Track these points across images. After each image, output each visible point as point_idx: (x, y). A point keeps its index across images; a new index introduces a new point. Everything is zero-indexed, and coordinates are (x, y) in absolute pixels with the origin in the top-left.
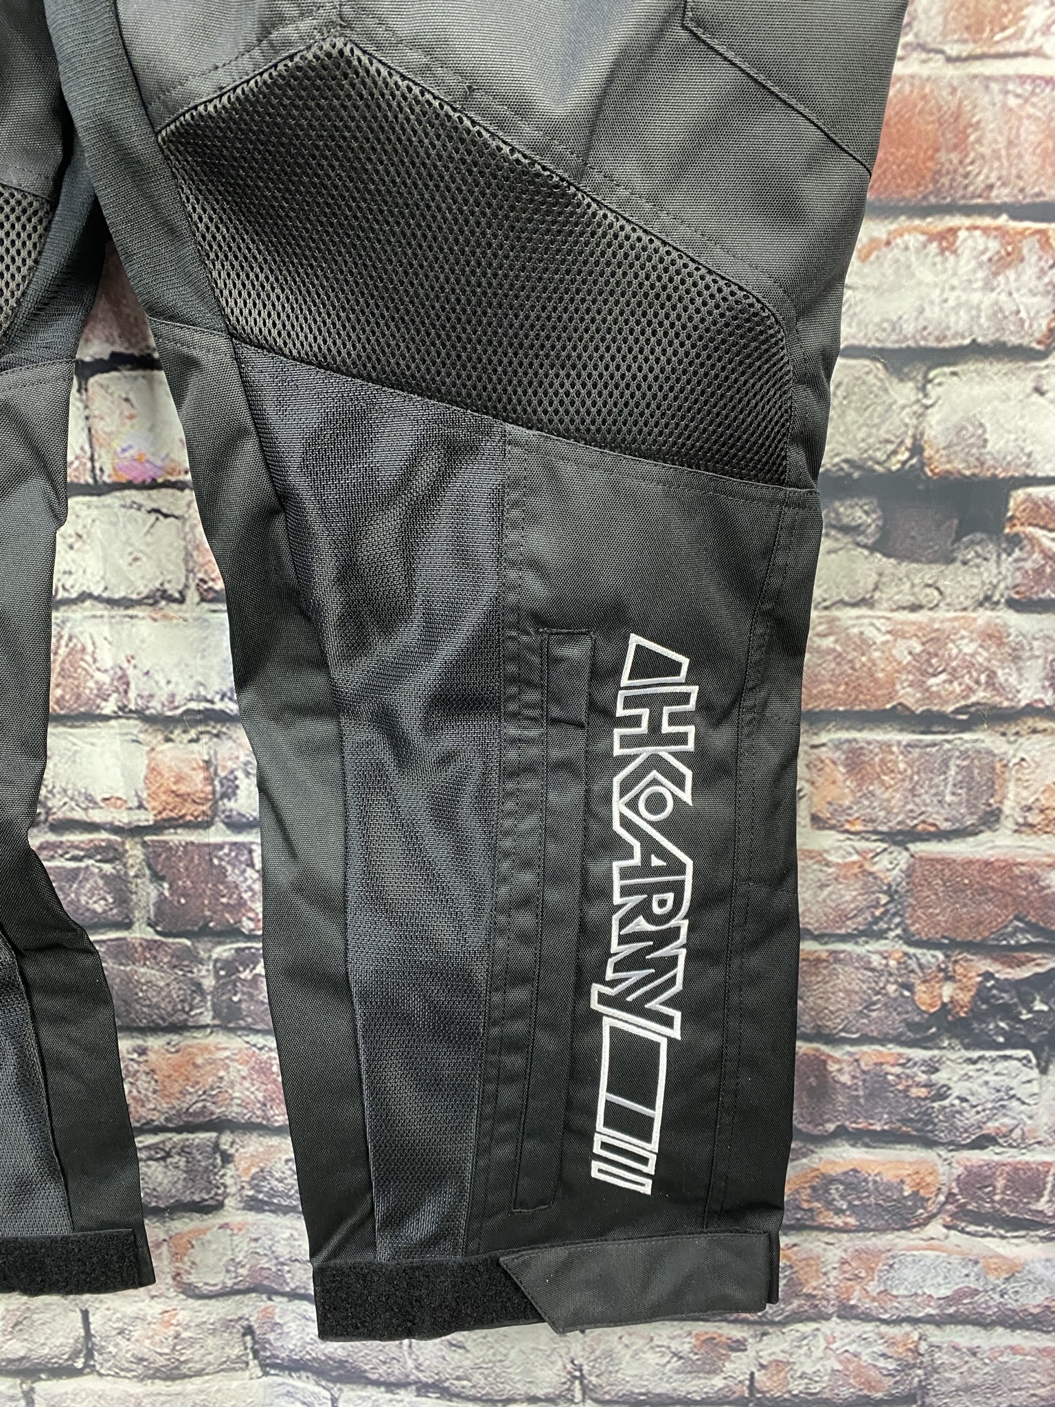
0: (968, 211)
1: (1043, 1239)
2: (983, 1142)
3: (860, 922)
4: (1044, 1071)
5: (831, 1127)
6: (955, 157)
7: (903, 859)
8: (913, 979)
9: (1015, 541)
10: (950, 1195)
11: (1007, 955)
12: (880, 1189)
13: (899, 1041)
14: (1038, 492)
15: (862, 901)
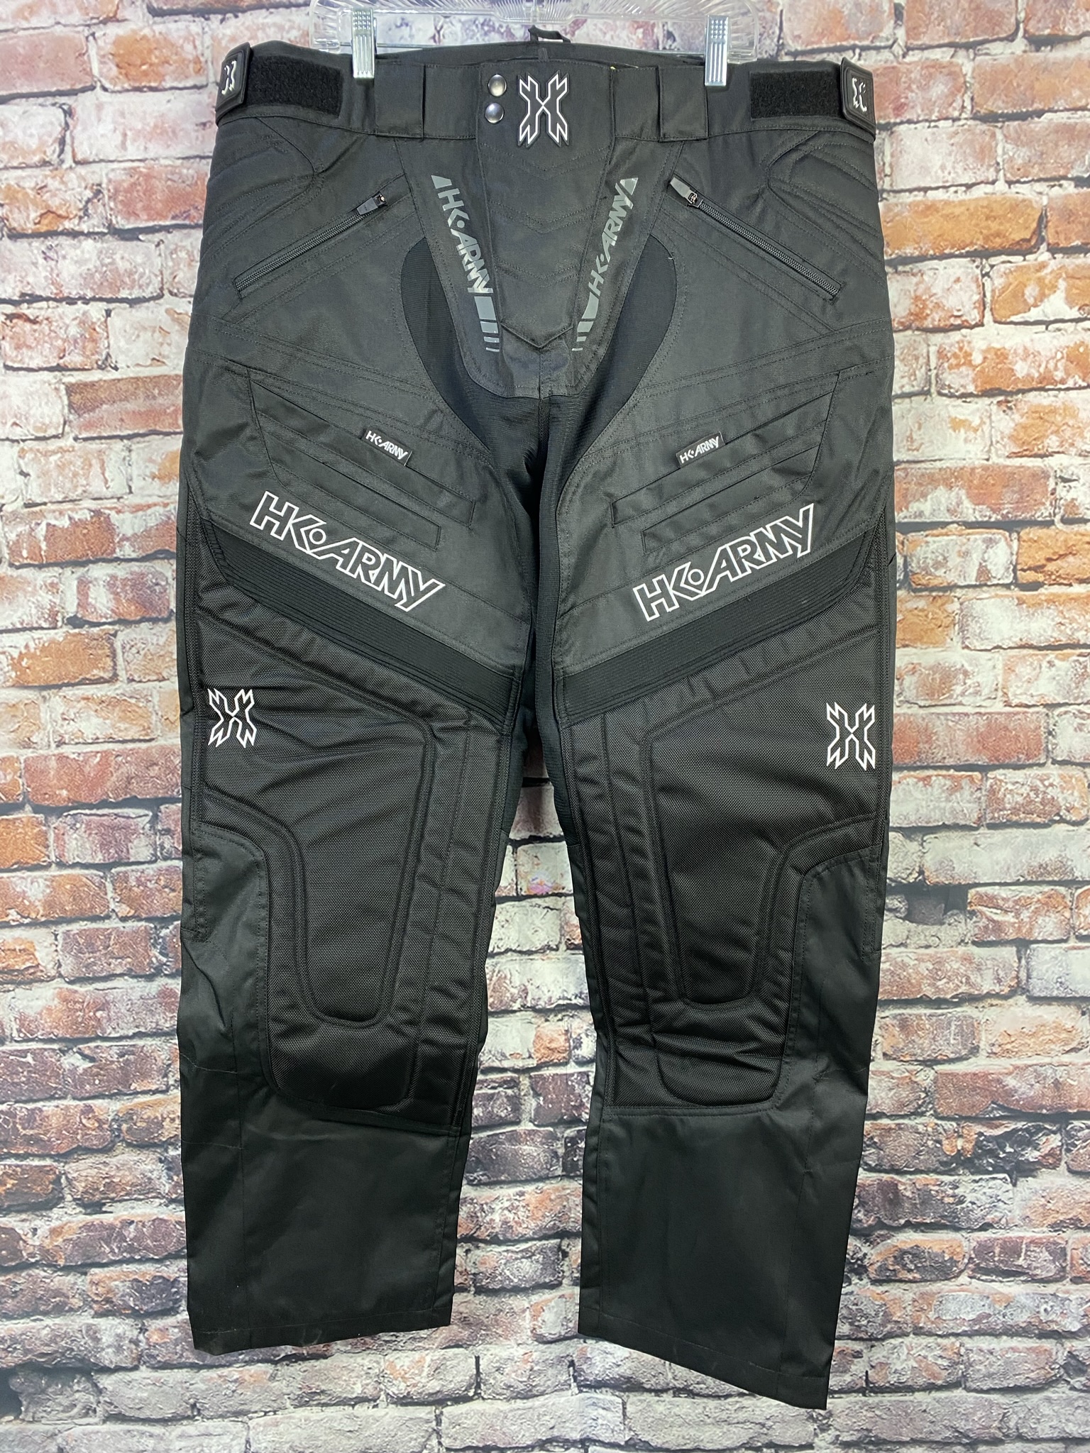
0: (935, 768)
1: (1024, 1282)
2: (986, 1227)
3: (911, 1108)
4: (1015, 1185)
5: (902, 1221)
6: (927, 746)
7: (932, 1074)
8: (941, 1137)
9: (973, 913)
10: (971, 1258)
11: (990, 1122)
12: (932, 1257)
13: (936, 1171)
14: (981, 890)
15: (911, 1097)
